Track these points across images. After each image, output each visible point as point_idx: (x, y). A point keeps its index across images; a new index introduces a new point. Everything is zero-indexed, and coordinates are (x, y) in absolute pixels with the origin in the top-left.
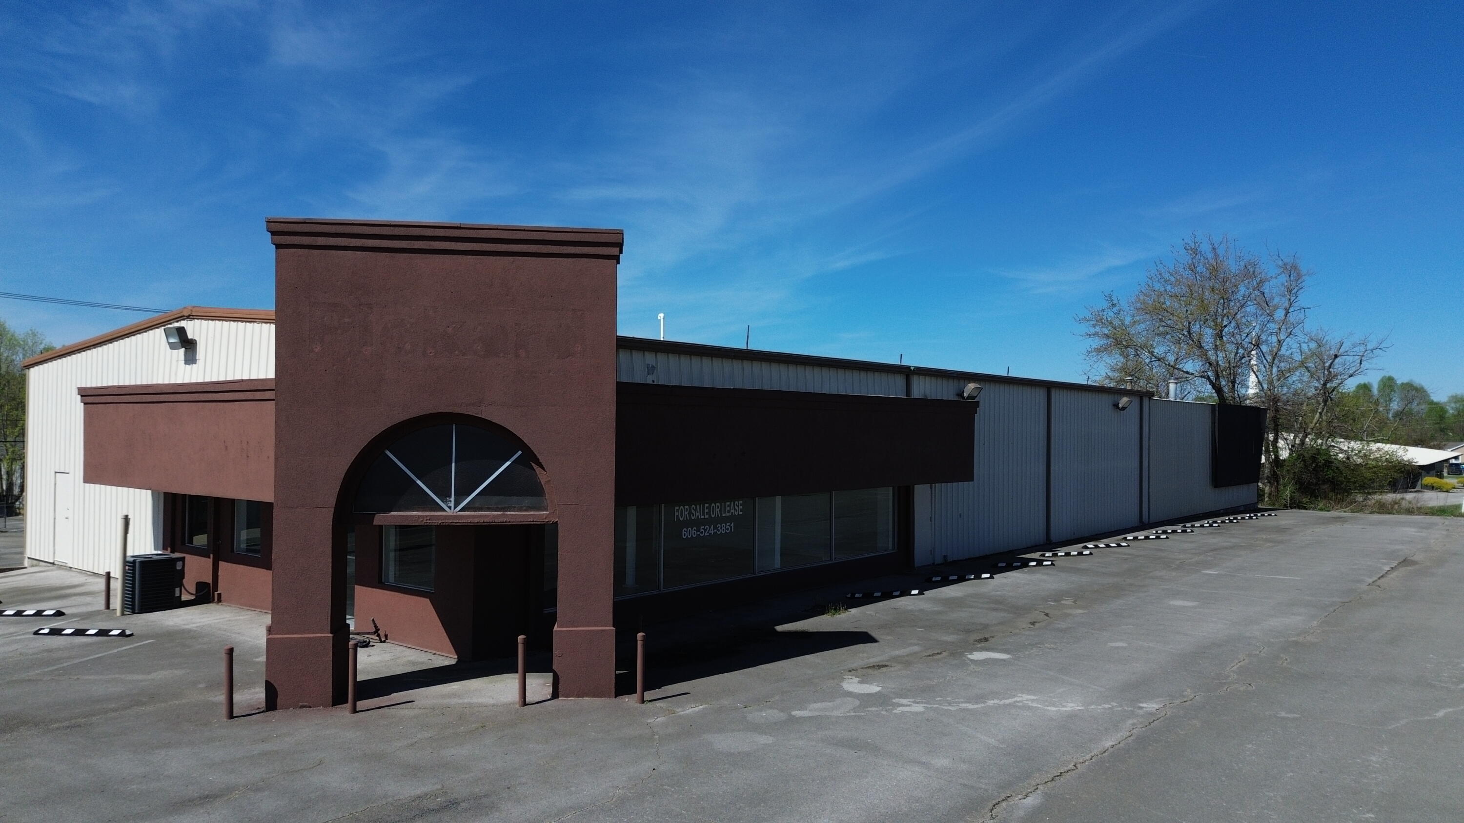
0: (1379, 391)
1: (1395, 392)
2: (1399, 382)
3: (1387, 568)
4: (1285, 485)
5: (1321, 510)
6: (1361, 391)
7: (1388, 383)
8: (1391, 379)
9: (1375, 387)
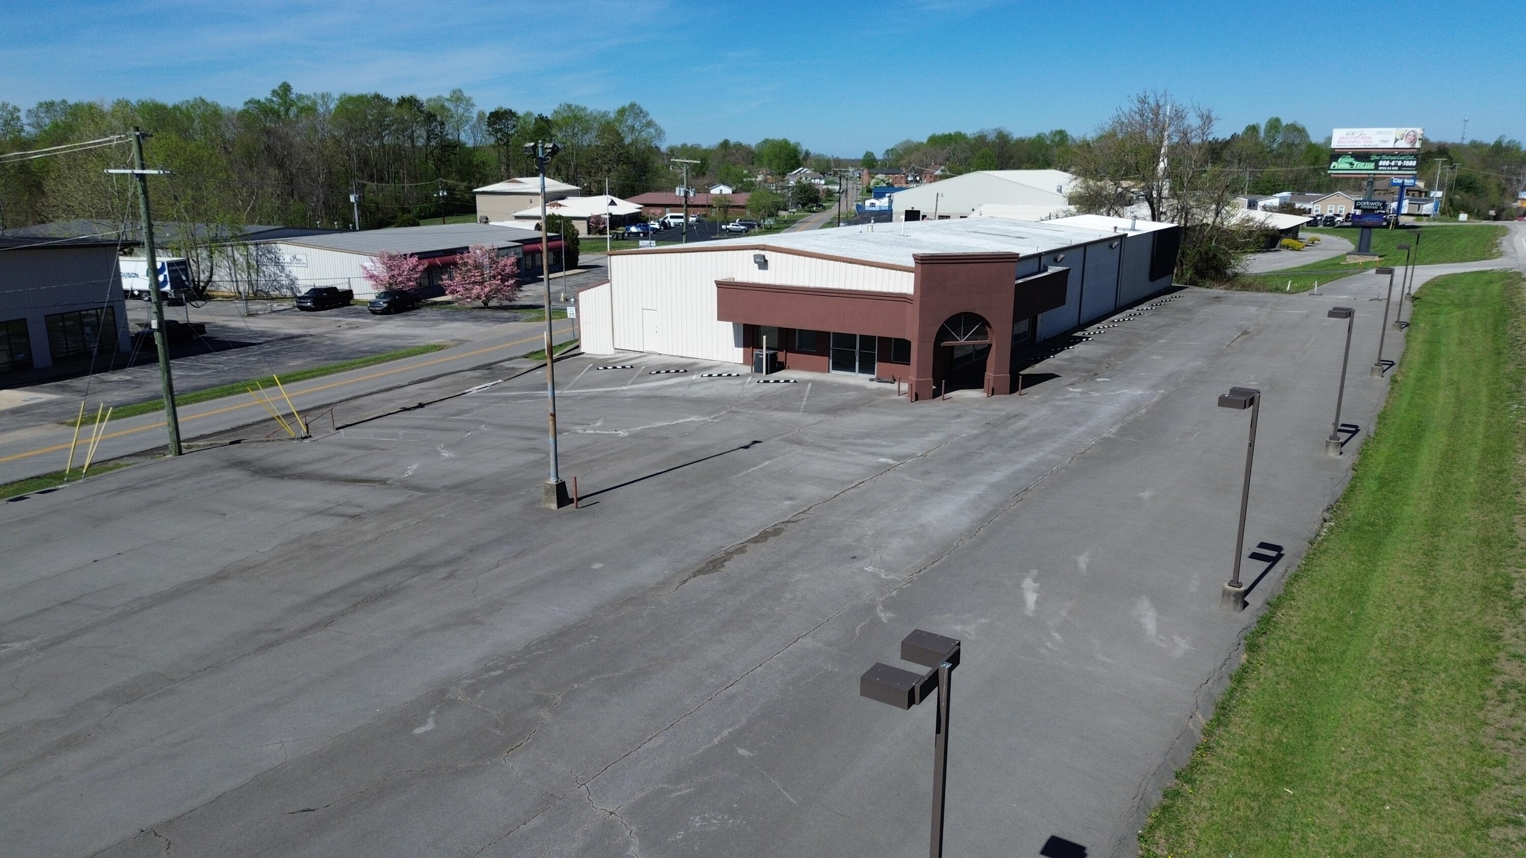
0: (1265, 132)
1: (1279, 133)
2: (1284, 124)
3: (1236, 337)
4: (1187, 270)
5: (1207, 288)
6: (1250, 132)
7: (1274, 124)
8: (1277, 120)
9: (1263, 128)
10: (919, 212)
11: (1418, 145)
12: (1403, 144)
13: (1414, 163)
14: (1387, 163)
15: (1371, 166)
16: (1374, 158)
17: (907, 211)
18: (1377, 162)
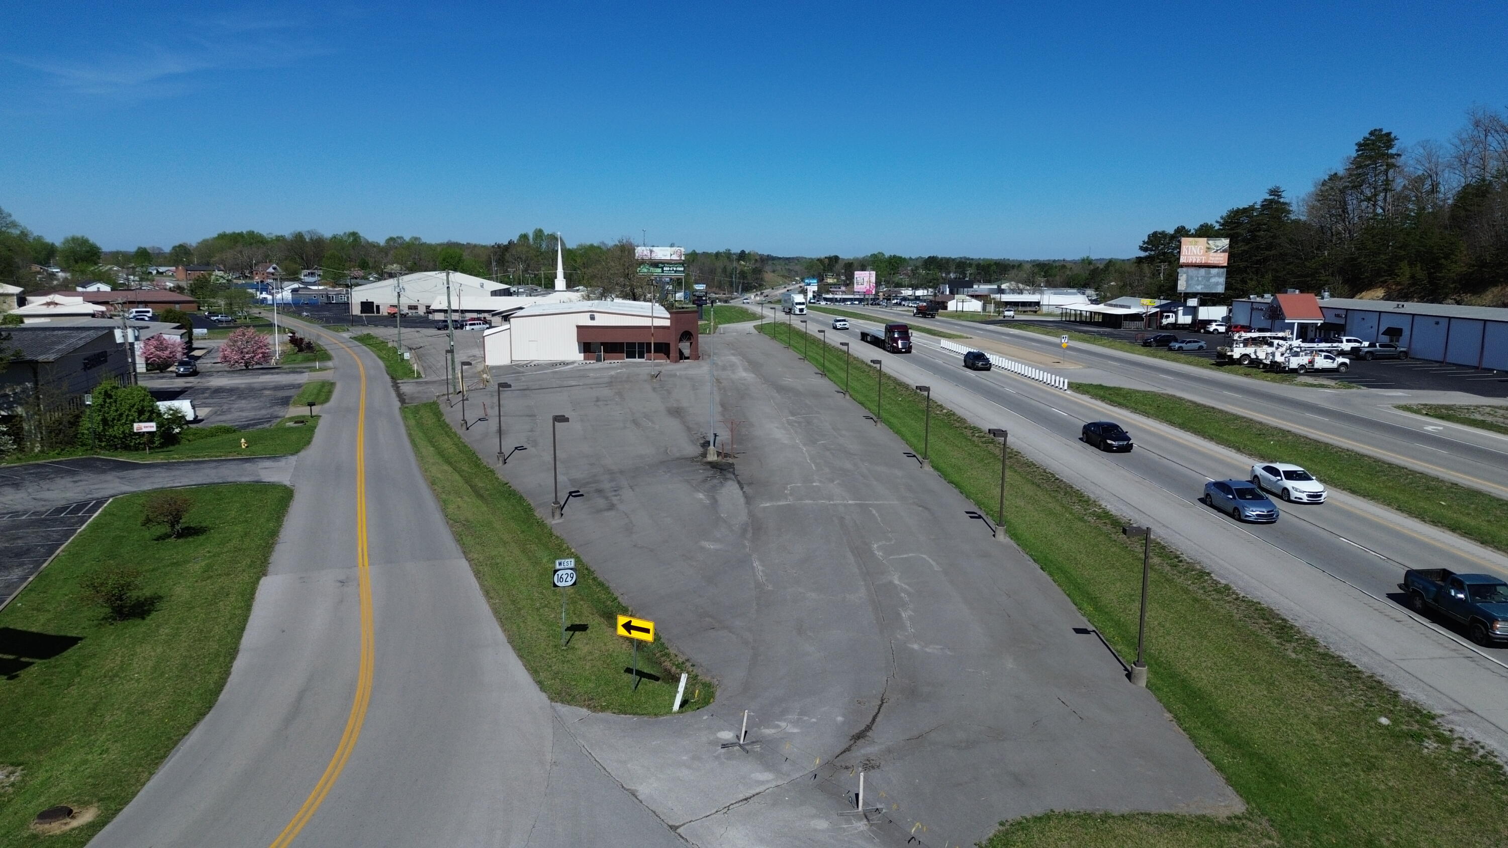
1: (543, 241)
7: (539, 234)
8: (541, 231)
9: (531, 236)
10: (373, 303)
11: (683, 258)
12: (675, 257)
13: (682, 269)
14: (668, 269)
15: (660, 270)
16: (660, 265)
17: (362, 303)
18: (662, 268)
